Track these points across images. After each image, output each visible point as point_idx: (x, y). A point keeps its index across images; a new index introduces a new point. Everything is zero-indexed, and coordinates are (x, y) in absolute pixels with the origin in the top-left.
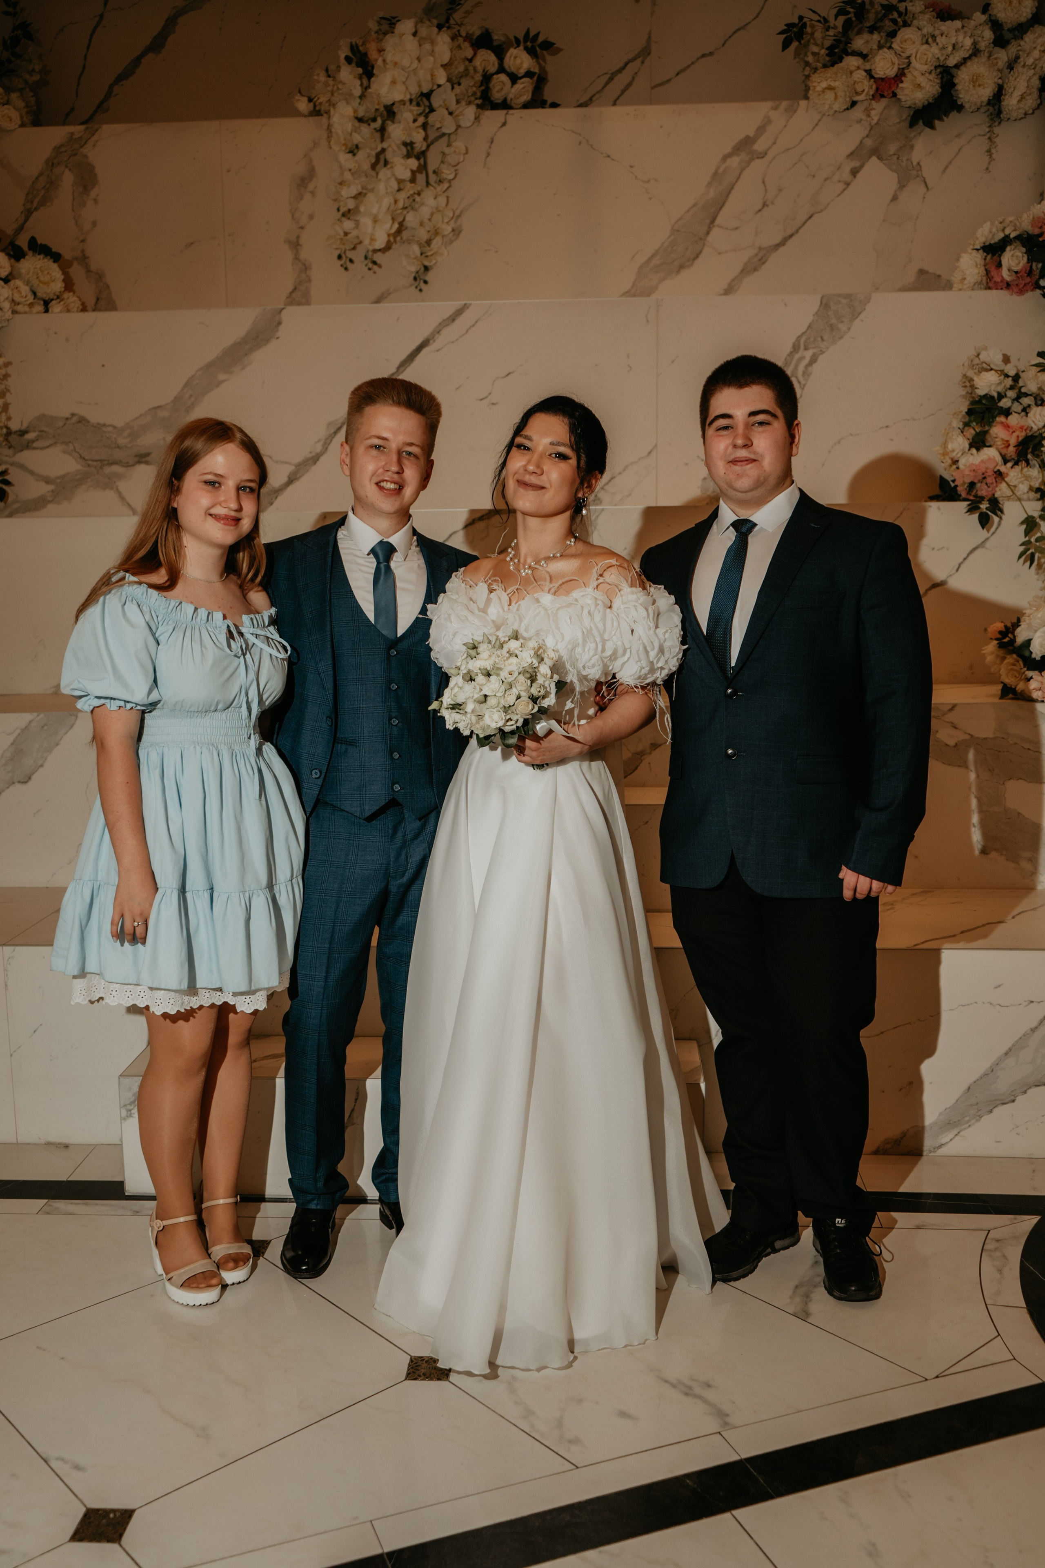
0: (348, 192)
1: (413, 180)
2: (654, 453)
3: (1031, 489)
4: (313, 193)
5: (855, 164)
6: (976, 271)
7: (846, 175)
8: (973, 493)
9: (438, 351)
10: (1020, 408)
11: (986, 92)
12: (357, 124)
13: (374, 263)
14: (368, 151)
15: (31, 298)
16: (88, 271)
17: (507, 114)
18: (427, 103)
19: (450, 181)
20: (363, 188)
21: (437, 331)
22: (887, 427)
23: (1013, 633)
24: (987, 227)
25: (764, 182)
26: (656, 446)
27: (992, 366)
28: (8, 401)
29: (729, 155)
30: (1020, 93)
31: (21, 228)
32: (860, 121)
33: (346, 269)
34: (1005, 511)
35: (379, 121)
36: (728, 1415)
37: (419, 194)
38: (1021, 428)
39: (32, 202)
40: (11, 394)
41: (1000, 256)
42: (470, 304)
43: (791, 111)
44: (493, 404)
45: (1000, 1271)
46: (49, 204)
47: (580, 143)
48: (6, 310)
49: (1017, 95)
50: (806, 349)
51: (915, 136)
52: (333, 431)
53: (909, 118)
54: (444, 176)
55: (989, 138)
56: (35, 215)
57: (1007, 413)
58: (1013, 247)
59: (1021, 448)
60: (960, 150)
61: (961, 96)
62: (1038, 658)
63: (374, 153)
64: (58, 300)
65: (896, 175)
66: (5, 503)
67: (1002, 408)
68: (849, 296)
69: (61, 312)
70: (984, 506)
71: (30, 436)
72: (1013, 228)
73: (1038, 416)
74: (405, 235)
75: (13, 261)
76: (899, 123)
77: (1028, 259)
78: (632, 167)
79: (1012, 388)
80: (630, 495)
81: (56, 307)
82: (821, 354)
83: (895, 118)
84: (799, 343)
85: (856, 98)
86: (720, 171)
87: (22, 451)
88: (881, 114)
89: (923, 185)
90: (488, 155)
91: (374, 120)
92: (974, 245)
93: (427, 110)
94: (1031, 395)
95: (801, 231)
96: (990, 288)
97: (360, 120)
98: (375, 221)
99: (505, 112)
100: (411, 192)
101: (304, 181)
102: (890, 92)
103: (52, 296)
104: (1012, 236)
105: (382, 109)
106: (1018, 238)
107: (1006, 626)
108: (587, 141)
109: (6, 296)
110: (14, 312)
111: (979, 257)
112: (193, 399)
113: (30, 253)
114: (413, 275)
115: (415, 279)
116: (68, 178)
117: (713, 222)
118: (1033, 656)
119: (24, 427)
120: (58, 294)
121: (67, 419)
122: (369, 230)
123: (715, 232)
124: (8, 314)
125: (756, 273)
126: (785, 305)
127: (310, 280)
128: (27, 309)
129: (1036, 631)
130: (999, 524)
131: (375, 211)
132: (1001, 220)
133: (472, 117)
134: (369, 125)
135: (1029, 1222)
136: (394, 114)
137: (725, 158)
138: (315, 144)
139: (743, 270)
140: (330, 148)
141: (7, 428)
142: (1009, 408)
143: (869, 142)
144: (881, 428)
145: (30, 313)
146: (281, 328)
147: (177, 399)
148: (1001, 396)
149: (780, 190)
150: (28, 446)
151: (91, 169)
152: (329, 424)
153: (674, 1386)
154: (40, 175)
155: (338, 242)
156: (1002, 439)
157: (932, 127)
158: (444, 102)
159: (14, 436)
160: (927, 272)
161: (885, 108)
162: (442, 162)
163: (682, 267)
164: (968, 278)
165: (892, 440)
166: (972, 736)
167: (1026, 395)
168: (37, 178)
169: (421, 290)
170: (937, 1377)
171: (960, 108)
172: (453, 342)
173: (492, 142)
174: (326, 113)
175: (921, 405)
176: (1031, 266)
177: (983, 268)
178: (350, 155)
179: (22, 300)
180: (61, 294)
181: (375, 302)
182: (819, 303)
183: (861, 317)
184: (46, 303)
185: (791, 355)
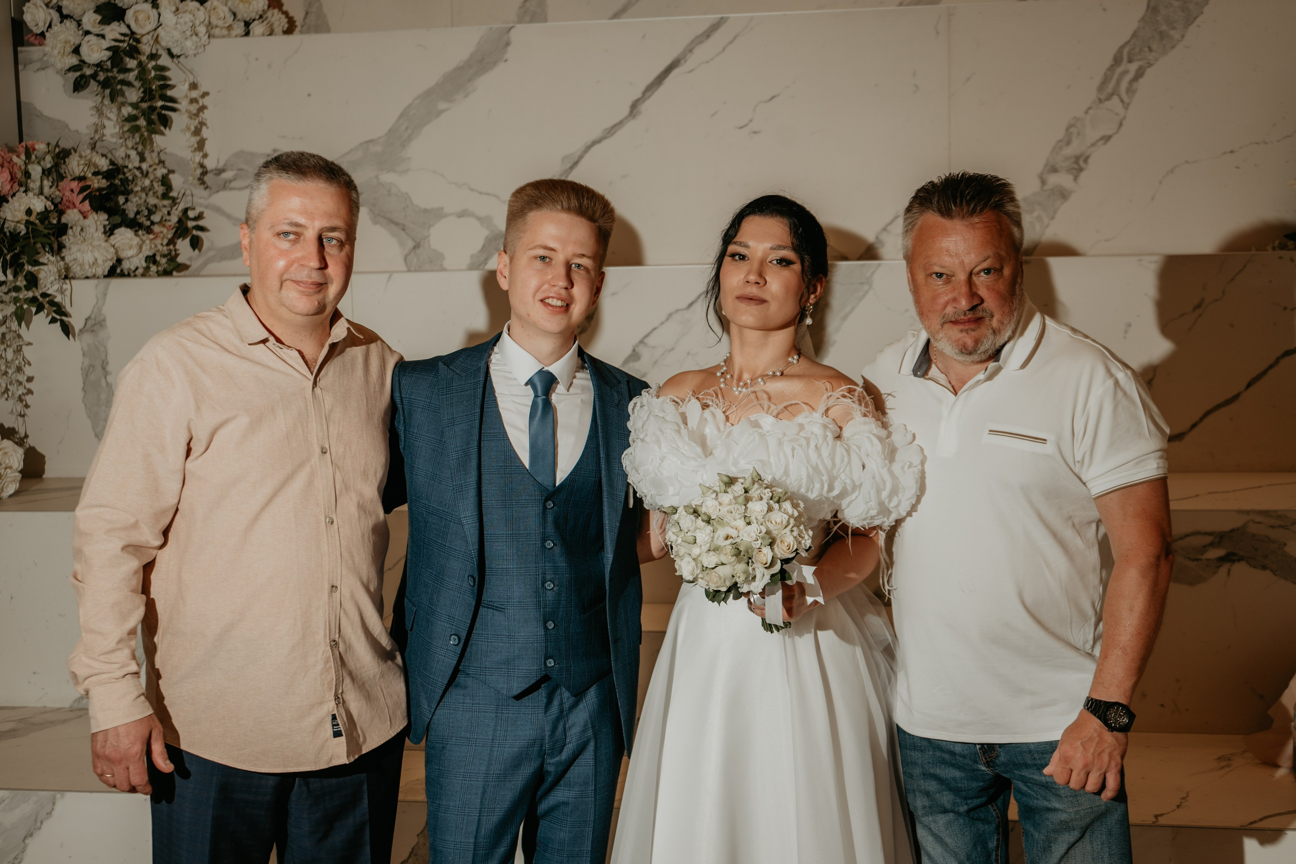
9: (690, 72)
15: (230, 19)
21: (689, 49)
22: (1232, 152)
28: (205, 136)
40: (208, 128)
42: (728, 18)
44: (755, 132)
48: (201, 35)
50: (1130, 61)
52: (568, 166)
64: (261, 20)
66: (200, 250)
69: (263, 35)
71: (228, 175)
81: (258, 28)
82: (1149, 67)
84: (1122, 54)
87: (218, 191)
103: (253, 15)
109: (202, 20)
110: (211, 36)
112: (409, 131)
119: (220, 166)
120: (260, 12)
124: (204, 40)
126: (1104, 10)
128: (225, 32)
141: (202, 166)
144: (1225, 153)
145: (229, 36)
146: (510, 49)
147: (391, 131)
150: (225, 186)
152: (564, 158)
159: (209, 176)
165: (1238, 168)
172: (707, 62)
175: (1274, 125)
179: (220, 23)
180: (264, 12)
181: (616, 15)
182: (1145, 6)
183: (1197, 22)
184: (247, 24)
185: (1112, 68)
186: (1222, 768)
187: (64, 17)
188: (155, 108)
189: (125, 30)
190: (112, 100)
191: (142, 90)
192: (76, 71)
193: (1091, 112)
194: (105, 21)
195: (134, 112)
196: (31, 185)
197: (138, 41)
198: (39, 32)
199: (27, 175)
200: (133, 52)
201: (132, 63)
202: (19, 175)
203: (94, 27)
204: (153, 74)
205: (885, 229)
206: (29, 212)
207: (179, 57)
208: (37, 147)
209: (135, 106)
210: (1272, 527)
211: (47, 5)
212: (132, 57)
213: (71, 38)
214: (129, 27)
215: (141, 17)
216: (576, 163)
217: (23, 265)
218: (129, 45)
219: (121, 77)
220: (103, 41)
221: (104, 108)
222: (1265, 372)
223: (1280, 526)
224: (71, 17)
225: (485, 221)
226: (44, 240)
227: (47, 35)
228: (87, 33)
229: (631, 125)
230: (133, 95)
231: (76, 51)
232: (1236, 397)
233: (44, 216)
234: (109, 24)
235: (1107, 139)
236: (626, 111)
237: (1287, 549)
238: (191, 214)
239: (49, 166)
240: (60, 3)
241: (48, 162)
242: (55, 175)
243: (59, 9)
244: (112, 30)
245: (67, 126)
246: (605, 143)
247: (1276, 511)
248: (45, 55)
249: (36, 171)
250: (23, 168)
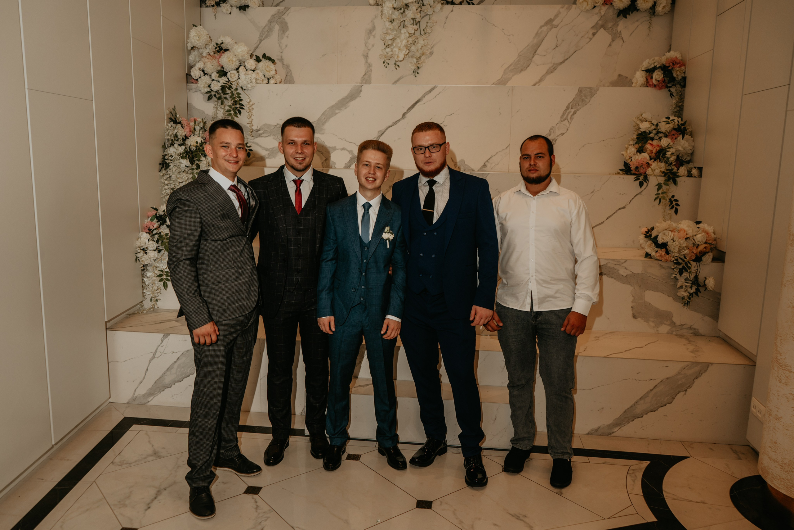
0: (388, 38)
1: (414, 34)
2: (508, 148)
3: (661, 171)
4: (374, 36)
5: (594, 31)
6: (642, 79)
7: (590, 35)
8: (637, 171)
9: (423, 104)
10: (658, 138)
11: (650, 4)
12: (393, 10)
13: (398, 66)
14: (397, 21)
15: (263, 78)
16: (283, 64)
17: (453, 7)
18: (422, 3)
19: (429, 33)
20: (395, 36)
21: (424, 96)
22: (603, 141)
23: (651, 232)
24: (648, 60)
25: (556, 37)
26: (509, 145)
27: (647, 120)
29: (543, 26)
30: (663, 6)
31: (258, 47)
32: (597, 14)
33: (386, 67)
34: (650, 181)
35: (403, 9)
36: (533, 527)
37: (417, 38)
38: (658, 146)
39: (262, 36)
41: (652, 74)
42: (437, 86)
43: (569, 9)
45: (634, 481)
46: (269, 37)
47: (483, 19)
48: (253, 82)
49: (661, 6)
50: (572, 109)
51: (619, 21)
52: (380, 134)
53: (617, 13)
54: (427, 31)
55: (650, 22)
56: (263, 41)
57: (652, 139)
58: (658, 70)
59: (657, 154)
60: (637, 26)
61: (639, 6)
62: (660, 243)
63: (400, 22)
64: (273, 78)
65: (611, 36)
67: (650, 137)
68: (590, 88)
69: (274, 83)
70: (642, 178)
71: (261, 132)
72: (658, 63)
73: (665, 142)
74: (410, 54)
75: (256, 62)
76: (613, 15)
77: (664, 76)
78: (503, 29)
79: (655, 129)
80: (498, 164)
81: (272, 81)
82: (578, 111)
83: (611, 13)
84: (569, 106)
85: (595, 5)
86: (539, 32)
87: (257, 138)
88: (606, 11)
89: (622, 40)
90: (445, 23)
91: (401, 9)
92: (642, 68)
93: (422, 5)
94: (662, 133)
95: (571, 57)
96: (648, 87)
97: (394, 8)
98: (399, 49)
99: (453, 6)
100: (414, 38)
101: (371, 31)
102: (610, 3)
104: (657, 66)
105: (404, 5)
106: (659, 67)
107: (648, 229)
108: (486, 19)
109: (254, 77)
110: (257, 83)
111: (644, 74)
112: (325, 120)
113: (263, 60)
114: (413, 70)
115: (414, 72)
116: (277, 27)
117: (535, 52)
118: (658, 242)
119: (258, 129)
121: (275, 126)
122: (397, 53)
123: (536, 56)
124: (254, 84)
125: (552, 74)
126: (564, 90)
127: (371, 71)
128: (261, 82)
129: (660, 233)
130: (647, 185)
131: (399, 45)
132: (653, 59)
133: (439, 8)
134: (398, 10)
135: (646, 464)
136: (408, 7)
137: (541, 27)
138: (376, 17)
139: (547, 72)
140: (382, 19)
141: (251, 129)
142: (653, 137)
143: (600, 22)
144: (601, 141)
145: (263, 83)
146: (361, 93)
147: (319, 119)
148: (650, 133)
149: (563, 41)
150: (260, 136)
151: (286, 24)
152: (379, 131)
153: (513, 516)
154: (266, 26)
155: (384, 57)
156: (650, 150)
157: (626, 17)
158: (428, 2)
159: (254, 132)
160: (622, 76)
161: (607, 9)
162: (427, 26)
163: (522, 70)
164: (639, 82)
165: (605, 146)
166: (633, 272)
167: (661, 132)
168: (264, 27)
169: (416, 76)
170: (609, 518)
171: (638, 10)
172: (430, 101)
173: (447, 18)
174: (381, 5)
176: (665, 79)
177: (645, 78)
178: (391, 23)
179: (259, 78)
180: (274, 75)
181: (395, 82)
182: (578, 90)
183: (594, 96)
184: (268, 79)
185: (566, 110)
186: (597, 340)
187: (205, 74)
188: (237, 108)
189: (227, 80)
190: (222, 104)
191: (233, 101)
192: (209, 93)
193: (558, 125)
194: (220, 76)
195: (229, 109)
196: (196, 133)
197: (231, 84)
198: (196, 79)
199: (195, 129)
200: (230, 88)
201: (228, 91)
202: (192, 129)
203: (216, 78)
204: (236, 95)
205: (487, 161)
206: (197, 142)
207: (245, 90)
208: (197, 120)
209: (230, 106)
210: (615, 264)
211: (199, 69)
212: (229, 89)
213: (208, 82)
214: (228, 78)
215: (232, 75)
216: (383, 133)
217: (195, 161)
218: (229, 85)
219: (224, 96)
220: (219, 83)
221: (218, 107)
222: (612, 215)
223: (618, 264)
224: (207, 74)
225: (350, 152)
226: (203, 152)
227: (199, 80)
228: (213, 80)
229: (403, 121)
230: (229, 102)
231: (209, 86)
232: (603, 222)
233: (202, 144)
234: (221, 77)
235: (563, 134)
236: (402, 116)
237: (619, 272)
238: (248, 145)
239: (202, 127)
240: (204, 69)
241: (202, 125)
242: (203, 130)
243: (203, 71)
244: (222, 79)
245: (204, 112)
246: (393, 127)
247: (617, 259)
248: (198, 87)
249: (198, 128)
250: (193, 127)
